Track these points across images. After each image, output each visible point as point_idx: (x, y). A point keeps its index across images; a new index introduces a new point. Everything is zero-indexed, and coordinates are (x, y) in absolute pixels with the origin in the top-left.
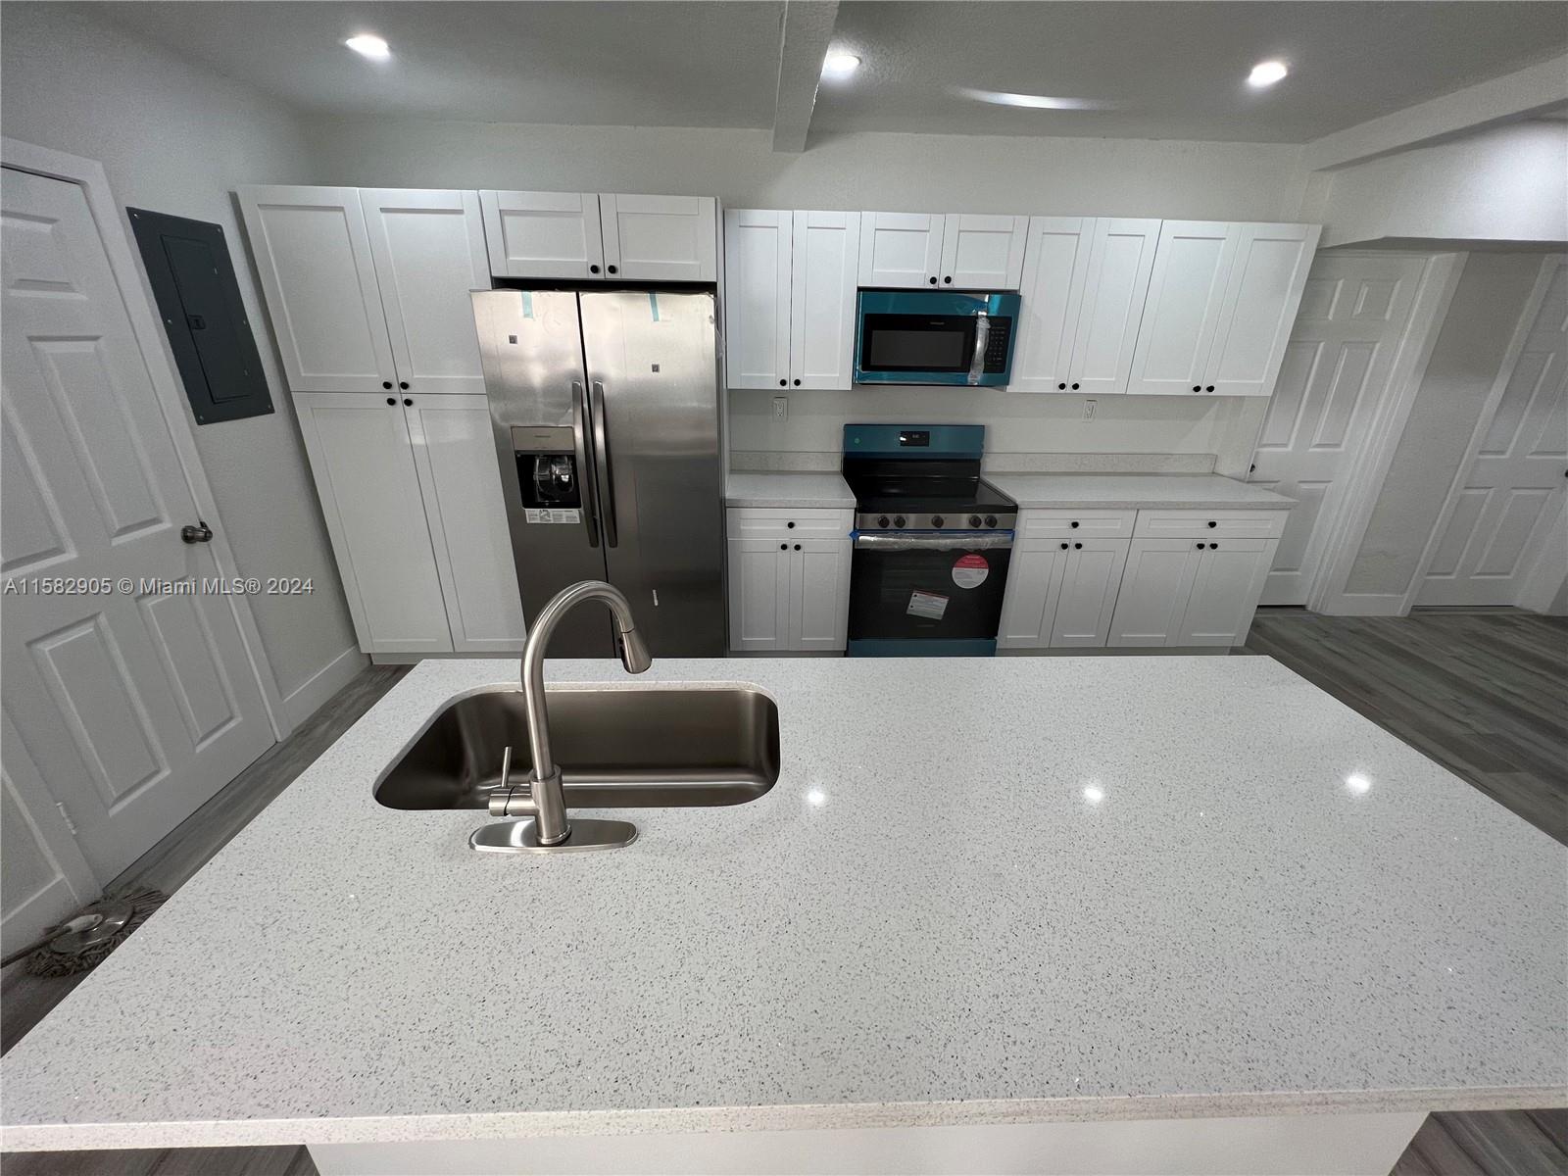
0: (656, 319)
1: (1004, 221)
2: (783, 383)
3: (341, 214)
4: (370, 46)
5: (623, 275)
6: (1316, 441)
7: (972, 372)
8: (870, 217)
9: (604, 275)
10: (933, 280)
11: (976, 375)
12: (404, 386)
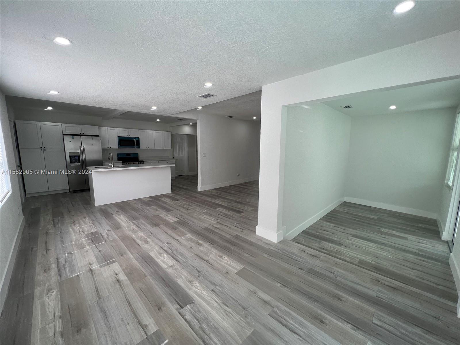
0: (92, 140)
1: (135, 130)
2: (108, 148)
3: (35, 125)
5: (85, 134)
6: (180, 154)
8: (118, 129)
9: (82, 134)
10: (128, 136)
11: (135, 146)
12: (45, 148)
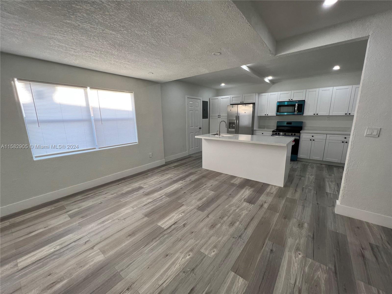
0: (246, 107)
1: (302, 91)
2: (265, 115)
4: (223, 85)
5: (244, 103)
7: (295, 113)
8: (279, 93)
9: (242, 103)
10: (289, 100)
12: (220, 116)
